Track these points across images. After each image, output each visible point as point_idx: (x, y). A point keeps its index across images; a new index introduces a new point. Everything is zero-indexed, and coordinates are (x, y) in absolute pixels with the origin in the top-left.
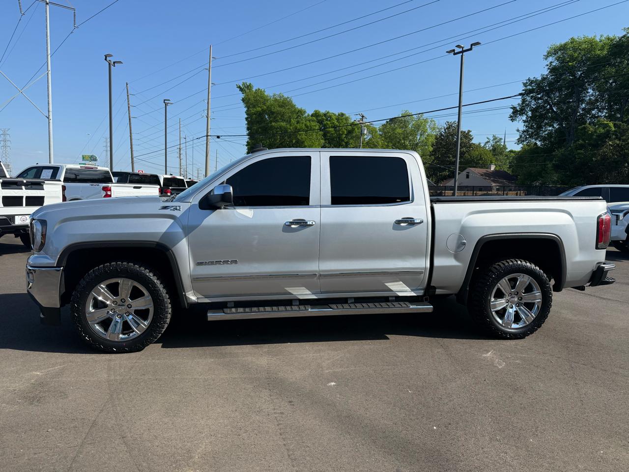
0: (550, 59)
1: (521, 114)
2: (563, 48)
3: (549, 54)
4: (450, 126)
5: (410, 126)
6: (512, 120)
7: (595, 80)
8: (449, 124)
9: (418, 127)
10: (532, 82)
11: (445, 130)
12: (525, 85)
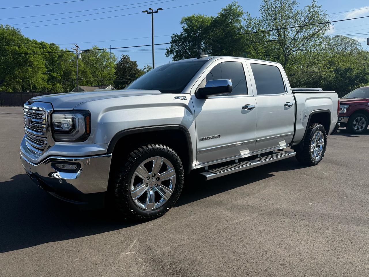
0: (183, 24)
1: (171, 53)
2: (189, 19)
3: (182, 22)
4: (124, 58)
5: (99, 56)
6: (167, 57)
7: (205, 38)
8: (124, 57)
9: (104, 56)
10: (176, 36)
11: (122, 60)
12: (172, 37)
